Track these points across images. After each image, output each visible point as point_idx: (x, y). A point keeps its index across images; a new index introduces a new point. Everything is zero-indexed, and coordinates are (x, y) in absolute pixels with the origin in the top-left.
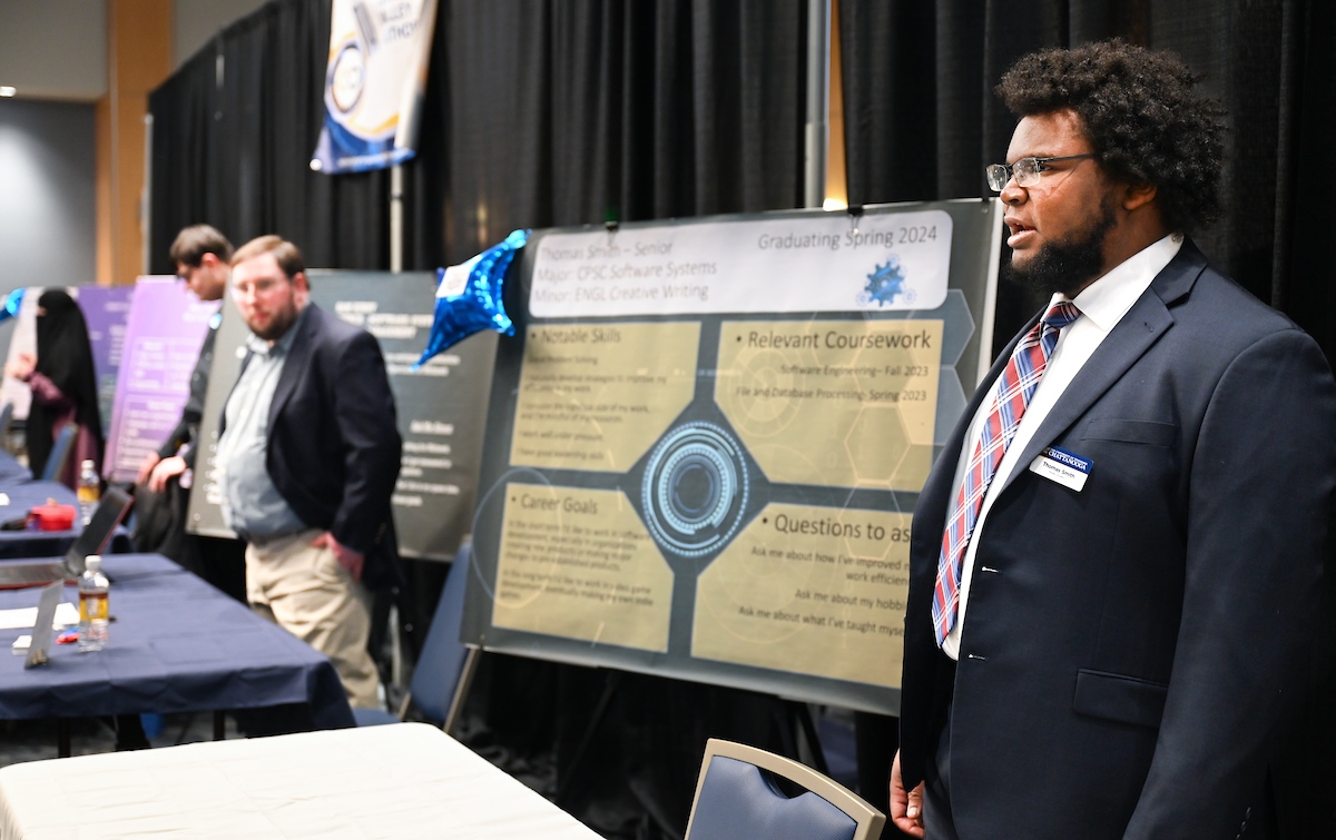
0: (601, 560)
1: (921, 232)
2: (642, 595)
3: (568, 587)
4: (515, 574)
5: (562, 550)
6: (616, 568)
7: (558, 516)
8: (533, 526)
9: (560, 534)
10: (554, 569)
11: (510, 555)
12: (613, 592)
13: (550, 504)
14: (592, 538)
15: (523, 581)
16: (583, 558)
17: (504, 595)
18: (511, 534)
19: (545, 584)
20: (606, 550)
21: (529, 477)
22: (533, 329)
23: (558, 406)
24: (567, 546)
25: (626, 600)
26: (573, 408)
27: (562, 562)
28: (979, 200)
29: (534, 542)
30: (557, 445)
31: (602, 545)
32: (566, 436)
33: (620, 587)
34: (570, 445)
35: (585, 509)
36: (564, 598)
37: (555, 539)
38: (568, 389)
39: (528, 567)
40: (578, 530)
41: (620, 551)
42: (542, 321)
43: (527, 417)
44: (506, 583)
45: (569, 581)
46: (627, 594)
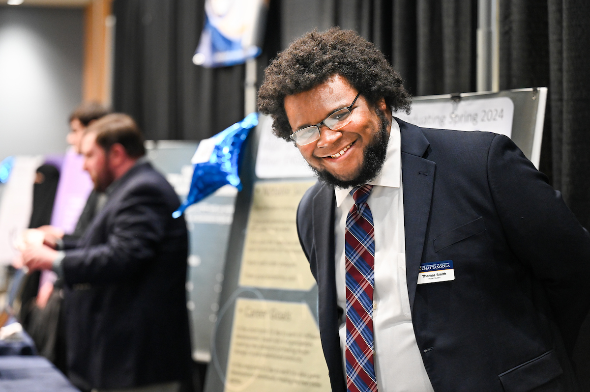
0: (290, 354)
1: (494, 113)
2: (314, 380)
3: (270, 374)
4: (239, 365)
5: (268, 348)
6: (299, 360)
7: (265, 323)
8: (253, 330)
9: (267, 336)
10: (262, 361)
11: (237, 352)
12: (298, 378)
13: (261, 314)
14: (288, 338)
15: (244, 370)
16: (281, 353)
17: (233, 381)
18: (239, 337)
19: (257, 372)
20: (296, 347)
21: (250, 294)
22: (258, 186)
23: (270, 242)
24: (271, 344)
25: (305, 383)
26: (279, 243)
27: (268, 356)
28: (531, 89)
29: (251, 342)
30: (269, 270)
31: (292, 343)
32: (274, 264)
33: (302, 374)
34: (276, 271)
35: (284, 317)
36: (267, 383)
37: (265, 340)
38: (277, 230)
39: (247, 360)
40: (278, 333)
41: (303, 348)
42: (263, 180)
43: (251, 250)
44: (234, 373)
45: (271, 370)
46: (305, 379)
